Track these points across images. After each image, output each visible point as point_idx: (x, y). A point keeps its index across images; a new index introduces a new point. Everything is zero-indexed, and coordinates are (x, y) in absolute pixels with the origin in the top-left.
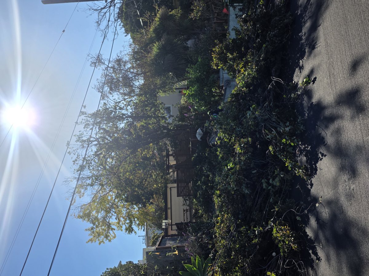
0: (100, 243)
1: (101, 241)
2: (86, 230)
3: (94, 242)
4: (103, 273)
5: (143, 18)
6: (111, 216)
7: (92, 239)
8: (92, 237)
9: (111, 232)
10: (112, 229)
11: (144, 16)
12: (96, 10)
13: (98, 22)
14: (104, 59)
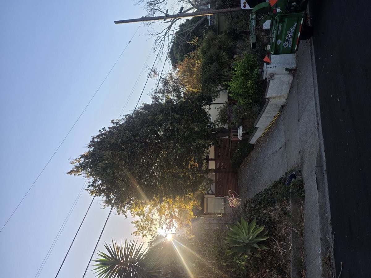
0: (143, 237)
1: (144, 234)
2: (132, 222)
3: (137, 235)
4: (150, 240)
5: (192, 42)
6: (154, 212)
7: (136, 232)
8: (136, 230)
9: (153, 227)
10: (154, 224)
11: (193, 40)
12: (154, 35)
13: (154, 48)
14: (158, 72)
